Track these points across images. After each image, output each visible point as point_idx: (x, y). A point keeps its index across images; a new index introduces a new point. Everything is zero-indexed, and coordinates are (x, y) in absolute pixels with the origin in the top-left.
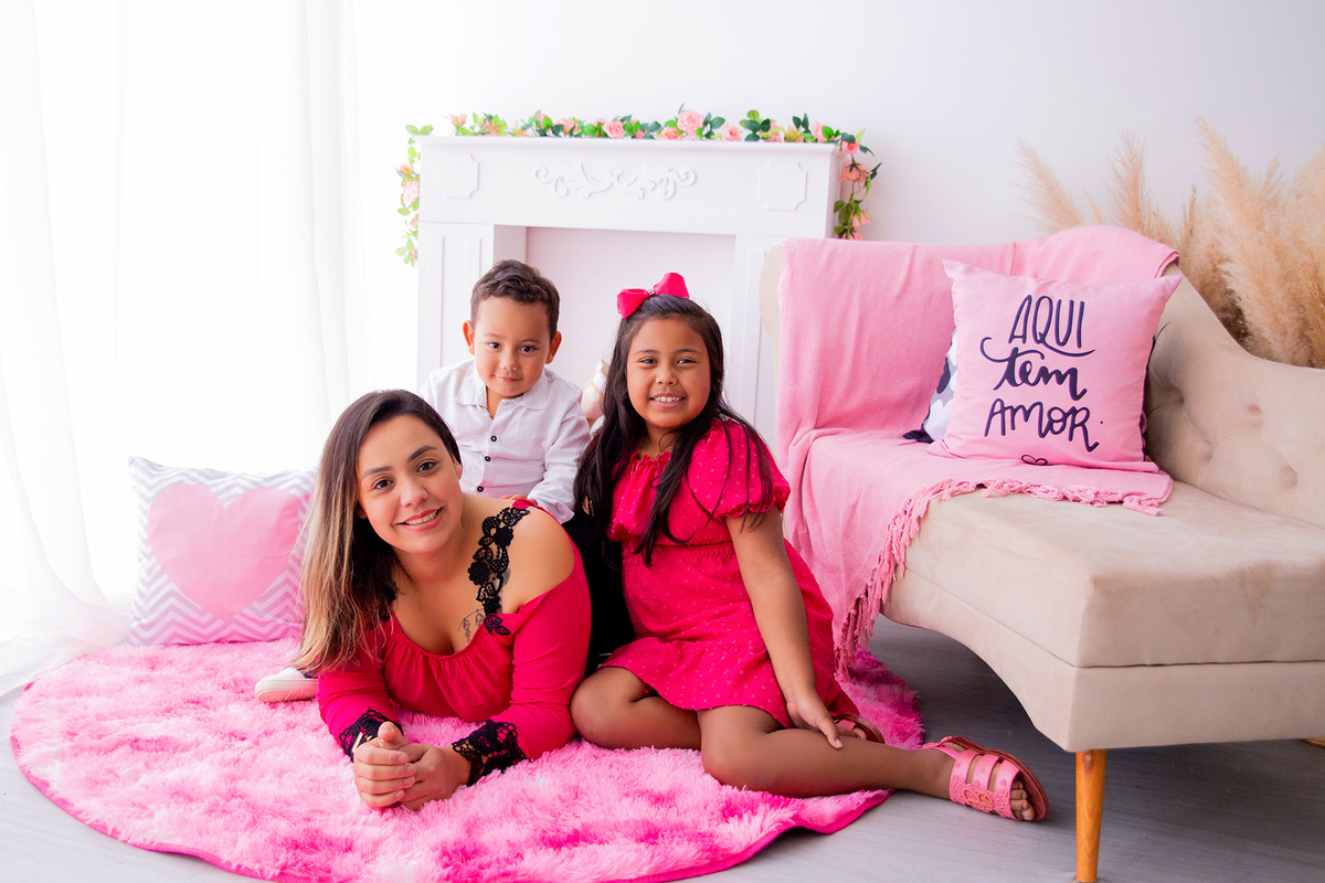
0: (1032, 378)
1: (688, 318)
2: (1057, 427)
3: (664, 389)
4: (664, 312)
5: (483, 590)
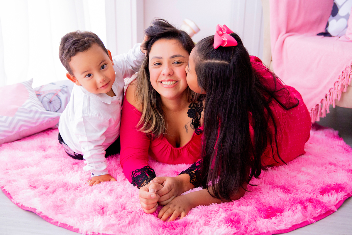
5: (194, 120)
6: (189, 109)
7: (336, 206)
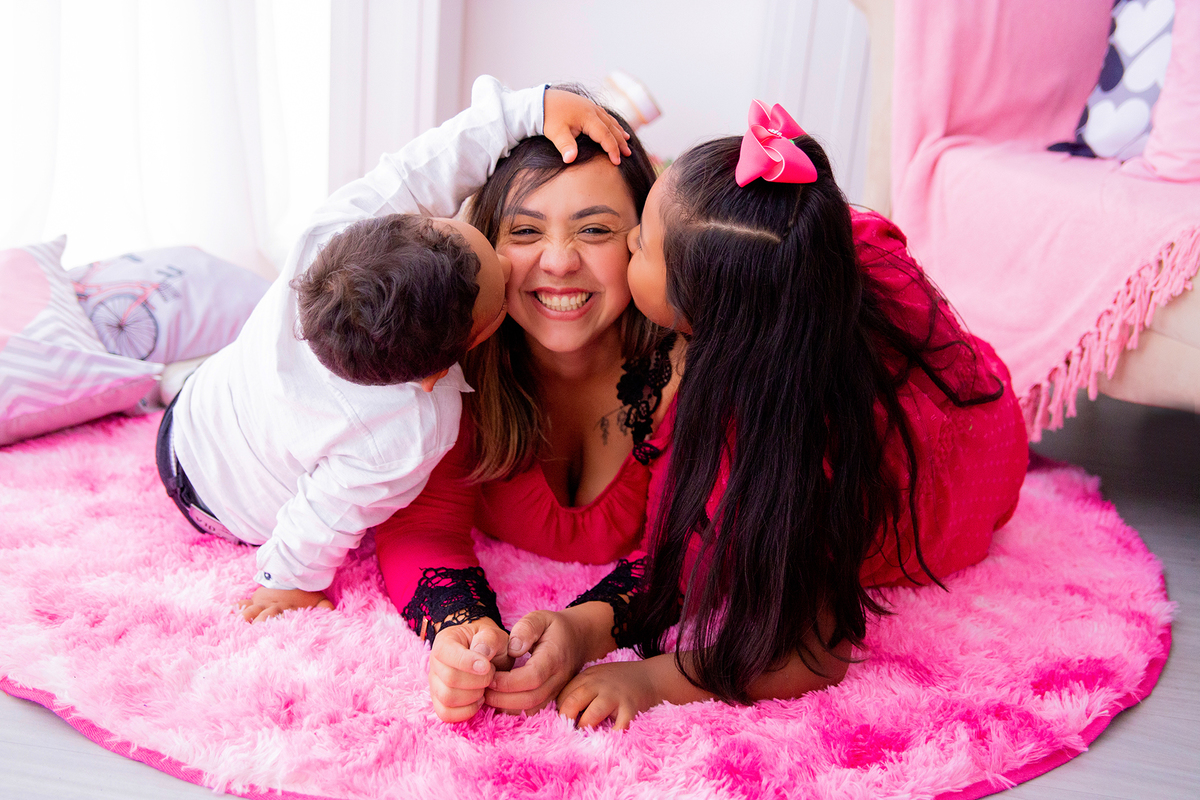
5: (634, 411)
7: (1084, 733)
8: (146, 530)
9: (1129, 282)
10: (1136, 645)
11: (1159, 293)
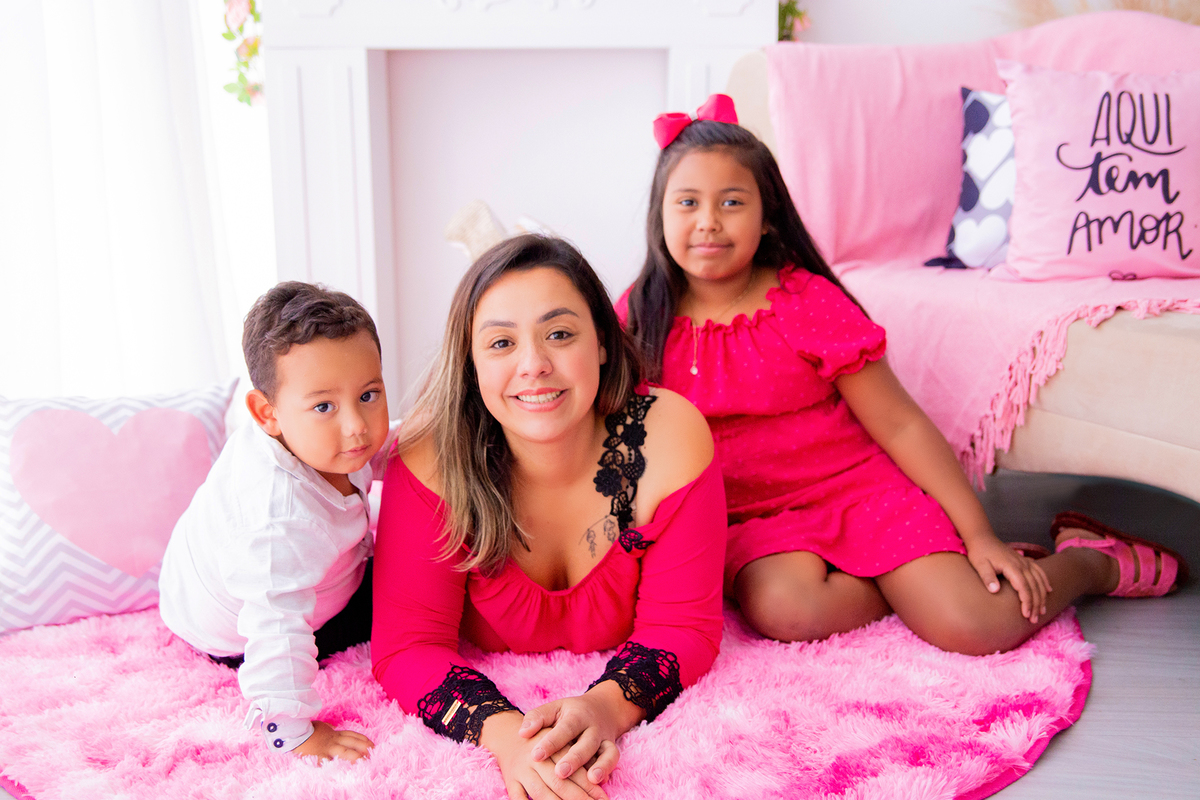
0: (1119, 184)
1: (736, 150)
2: (1150, 236)
3: (707, 238)
4: (709, 142)
5: (616, 501)
6: (600, 468)
8: (173, 679)
9: (1011, 368)
10: (1062, 677)
11: (1038, 376)
